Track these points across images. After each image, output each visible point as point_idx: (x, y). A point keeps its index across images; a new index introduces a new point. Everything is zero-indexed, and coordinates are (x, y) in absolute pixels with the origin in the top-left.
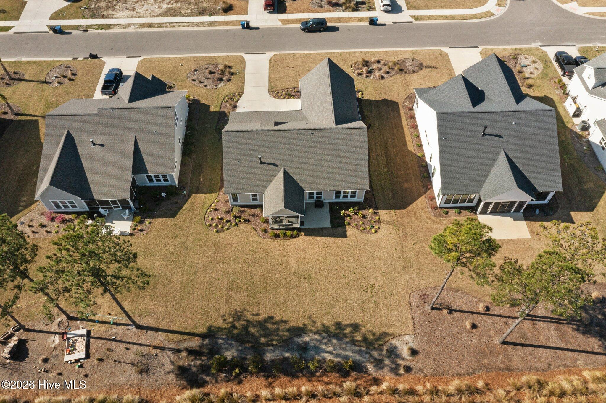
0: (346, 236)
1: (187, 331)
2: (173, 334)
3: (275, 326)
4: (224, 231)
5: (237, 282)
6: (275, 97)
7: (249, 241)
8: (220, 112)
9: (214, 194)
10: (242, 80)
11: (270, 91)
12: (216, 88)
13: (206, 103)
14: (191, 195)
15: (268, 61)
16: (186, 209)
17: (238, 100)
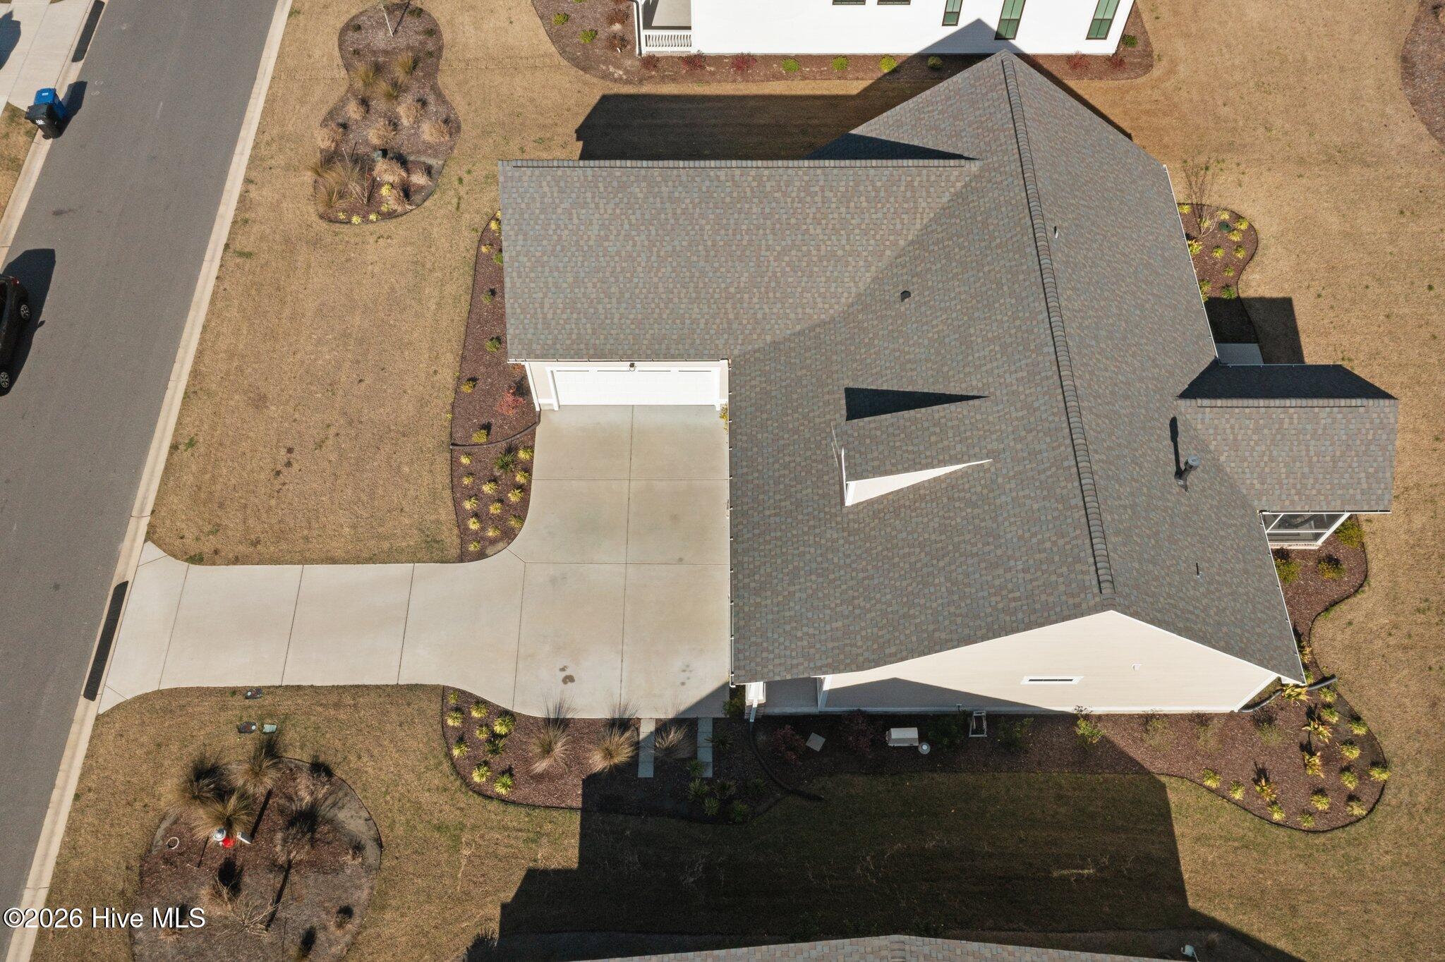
4: (1370, 736)
8: (584, 810)
10: (334, 698)
12: (371, 851)
15: (196, 569)
17: (505, 714)
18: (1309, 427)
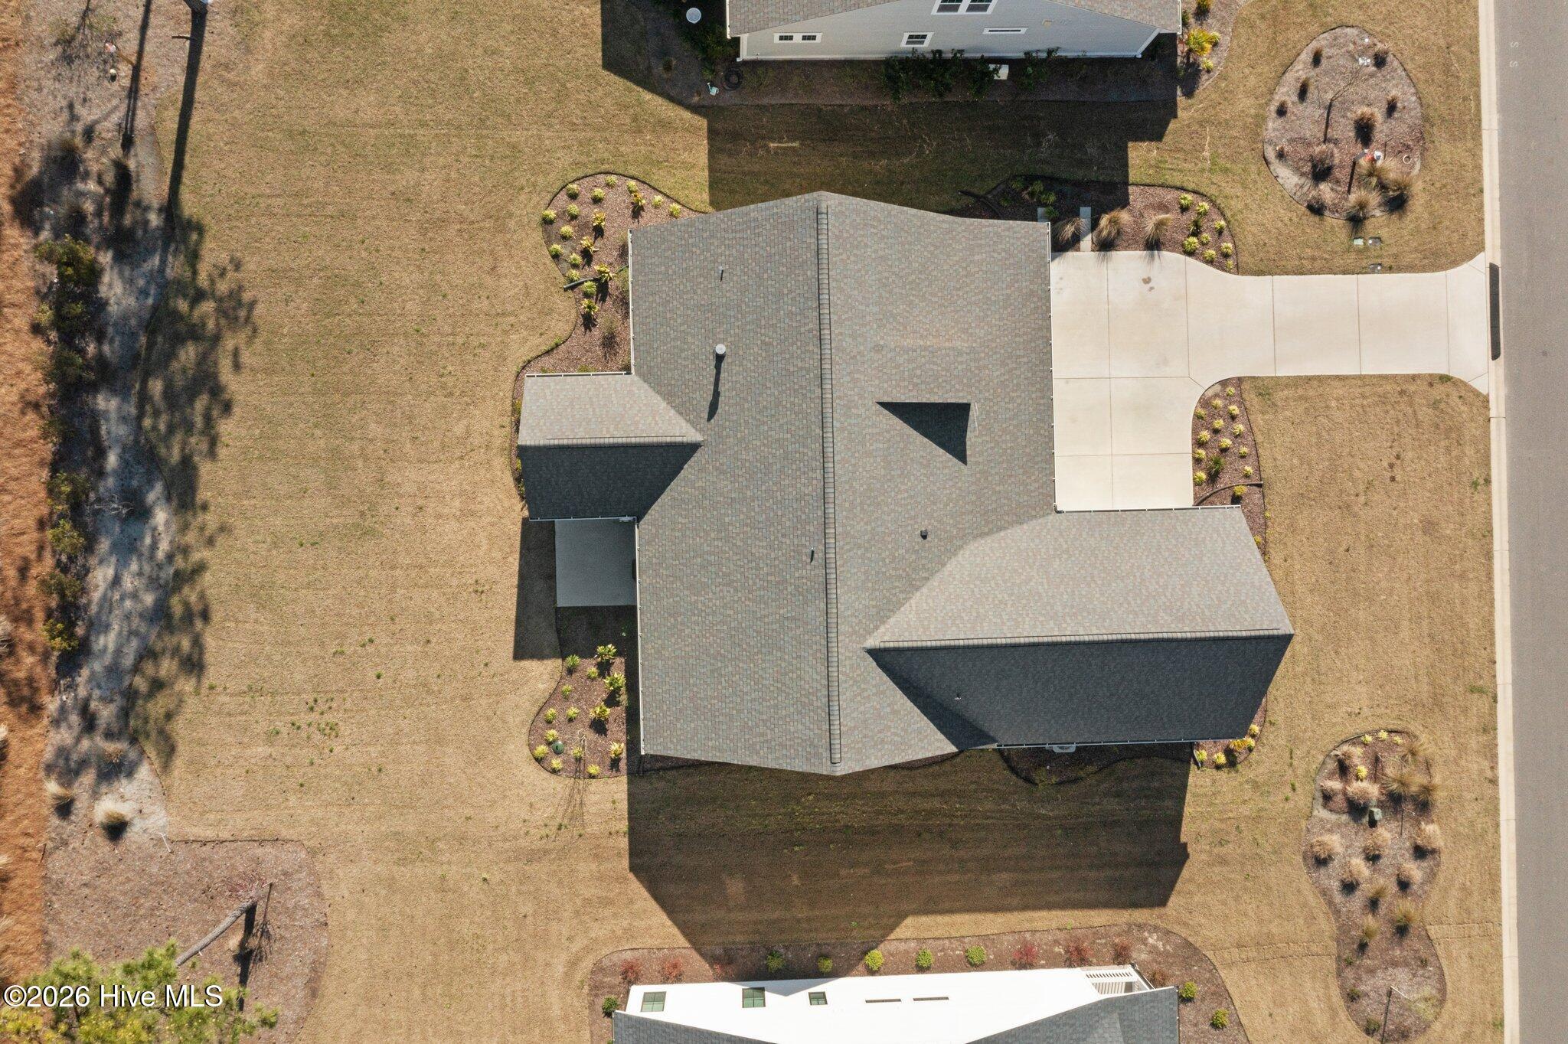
0: (520, 653)
1: (187, 159)
2: (177, 119)
3: (199, 421)
4: (548, 243)
5: (353, 300)
6: (1205, 402)
7: (505, 332)
8: (1126, 184)
9: (706, 196)
10: (1318, 264)
11: (1245, 386)
12: (1271, 154)
13: (1172, 125)
14: (704, 115)
15: (1443, 371)
16: (640, 103)
17: (1190, 253)
18: (593, 426)
